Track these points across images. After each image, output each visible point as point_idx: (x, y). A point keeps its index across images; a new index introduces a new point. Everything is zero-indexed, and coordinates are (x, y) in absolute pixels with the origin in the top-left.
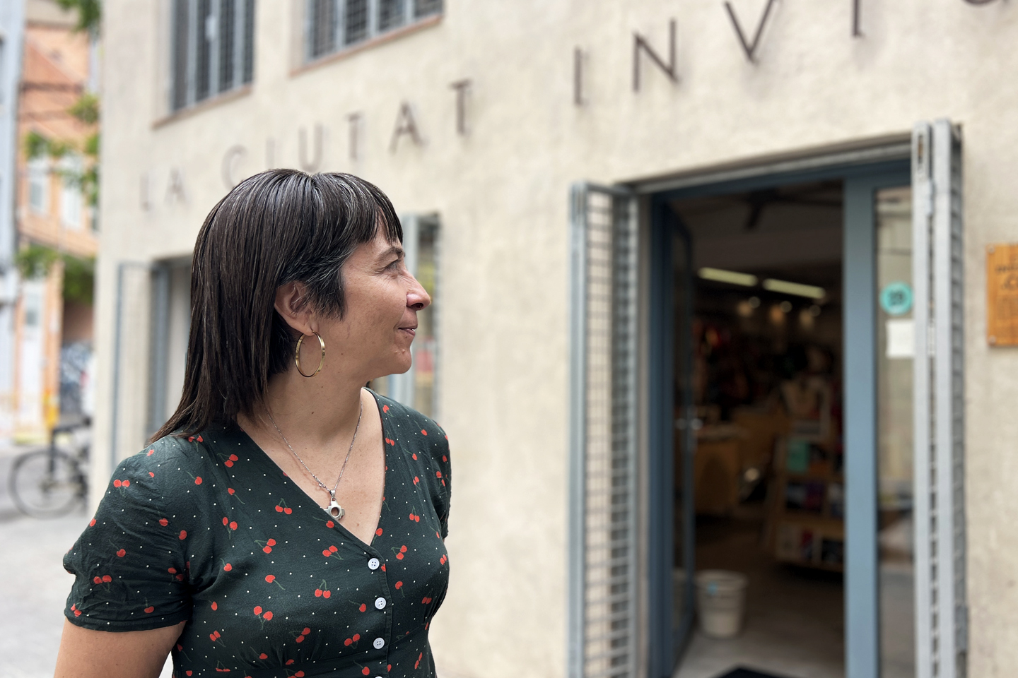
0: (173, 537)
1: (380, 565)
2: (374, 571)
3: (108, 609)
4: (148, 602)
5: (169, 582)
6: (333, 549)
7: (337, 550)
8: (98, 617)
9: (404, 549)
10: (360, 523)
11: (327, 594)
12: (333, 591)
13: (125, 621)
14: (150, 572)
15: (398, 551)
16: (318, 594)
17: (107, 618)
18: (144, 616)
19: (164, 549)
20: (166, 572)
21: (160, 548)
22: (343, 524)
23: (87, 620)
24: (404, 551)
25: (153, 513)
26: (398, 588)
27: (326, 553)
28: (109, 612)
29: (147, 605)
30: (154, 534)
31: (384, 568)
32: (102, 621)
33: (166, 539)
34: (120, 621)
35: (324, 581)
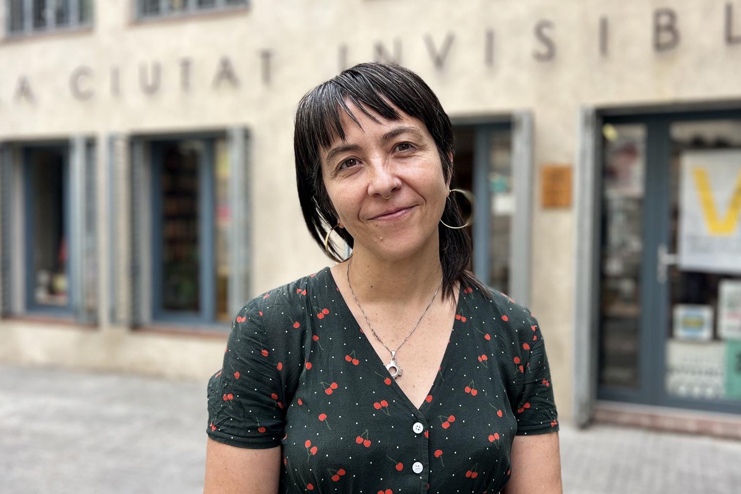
0: (272, 366)
1: (424, 431)
2: (417, 434)
3: (232, 424)
4: (259, 422)
5: (273, 406)
6: (384, 403)
7: (387, 405)
8: (225, 431)
9: (452, 418)
10: (416, 385)
11: (367, 443)
12: (374, 442)
13: (243, 437)
14: (258, 394)
15: (445, 420)
16: (359, 441)
17: (231, 432)
18: (258, 435)
19: (265, 376)
20: (270, 396)
21: (262, 374)
22: (399, 382)
23: (220, 434)
24: (451, 421)
25: (257, 344)
26: (437, 456)
27: (377, 406)
28: (233, 427)
29: (258, 425)
30: (257, 362)
31: (427, 434)
32: (228, 435)
33: (266, 367)
34: (240, 436)
35: (367, 431)
